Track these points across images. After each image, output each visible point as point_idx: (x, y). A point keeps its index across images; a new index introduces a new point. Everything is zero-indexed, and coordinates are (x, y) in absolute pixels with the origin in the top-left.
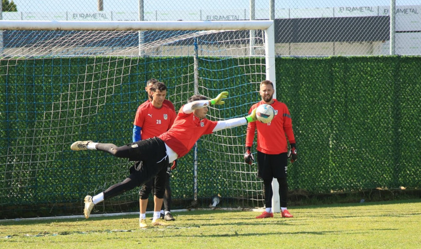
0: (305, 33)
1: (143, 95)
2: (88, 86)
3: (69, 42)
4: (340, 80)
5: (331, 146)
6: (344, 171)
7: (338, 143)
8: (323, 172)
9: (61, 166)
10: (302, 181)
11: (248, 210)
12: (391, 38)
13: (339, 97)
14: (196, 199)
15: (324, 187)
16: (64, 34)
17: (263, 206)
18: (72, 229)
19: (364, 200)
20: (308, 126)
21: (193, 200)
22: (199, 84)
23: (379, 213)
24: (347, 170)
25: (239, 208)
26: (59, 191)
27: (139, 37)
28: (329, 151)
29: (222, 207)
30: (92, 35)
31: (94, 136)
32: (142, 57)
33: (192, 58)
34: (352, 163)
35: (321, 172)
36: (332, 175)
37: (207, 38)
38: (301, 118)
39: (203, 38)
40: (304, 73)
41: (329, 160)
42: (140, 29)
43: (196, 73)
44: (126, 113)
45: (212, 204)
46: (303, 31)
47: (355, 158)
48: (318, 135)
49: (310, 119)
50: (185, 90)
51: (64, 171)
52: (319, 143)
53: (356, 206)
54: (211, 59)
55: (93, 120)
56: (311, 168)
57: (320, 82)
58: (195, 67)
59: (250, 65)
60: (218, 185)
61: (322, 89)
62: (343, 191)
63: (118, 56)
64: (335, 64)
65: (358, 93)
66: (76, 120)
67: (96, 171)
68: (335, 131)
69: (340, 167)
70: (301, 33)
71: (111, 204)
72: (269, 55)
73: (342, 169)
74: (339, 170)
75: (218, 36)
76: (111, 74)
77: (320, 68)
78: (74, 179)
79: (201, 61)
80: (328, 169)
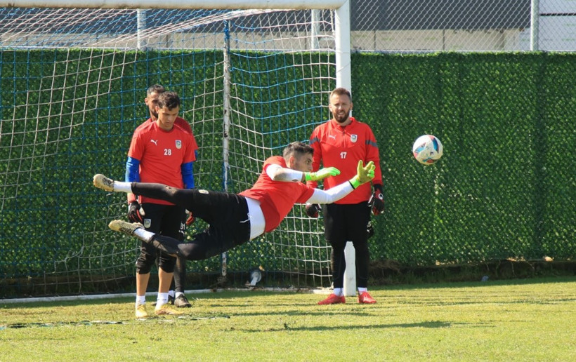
0: (398, 16)
1: (143, 109)
2: (58, 95)
3: (28, 25)
4: (453, 89)
5: (437, 193)
6: (456, 232)
7: (448, 187)
8: (424, 233)
9: (14, 221)
10: (392, 247)
11: (306, 292)
12: (532, 24)
13: (450, 115)
14: (224, 274)
15: (425, 257)
16: (19, 13)
17: (329, 286)
18: (29, 319)
19: (487, 277)
20: (401, 161)
21: (220, 275)
22: (231, 94)
23: (511, 298)
24: (461, 229)
25: (291, 289)
26: (9, 260)
27: (138, 20)
28: (434, 200)
29: (265, 287)
30: (63, 15)
31: (65, 174)
32: (142, 51)
33: (221, 53)
34: (469, 219)
35: (421, 233)
36: (438, 237)
37: (245, 22)
38: (390, 148)
39: (239, 22)
40: (396, 77)
41: (433, 214)
42: (139, 7)
43: (226, 77)
44: (117, 138)
45: (250, 281)
46: (395, 12)
47: (474, 212)
48: (416, 176)
49: (405, 150)
50: (209, 102)
51: (18, 228)
52: (418, 186)
53: (474, 286)
54: (250, 54)
55: (65, 148)
56: (406, 227)
57: (421, 93)
58: (226, 67)
59: (311, 64)
60: (260, 251)
61: (423, 104)
62: (456, 262)
63: (104, 48)
64: (445, 64)
65: (481, 110)
66: (38, 148)
67: (68, 228)
68: (444, 168)
69: (451, 225)
70: (392, 16)
71: (92, 281)
72: (341, 50)
73: (454, 229)
74: (449, 230)
75: (262, 18)
76: (93, 77)
77: (421, 70)
78: (33, 240)
79: (234, 58)
80: (432, 229)
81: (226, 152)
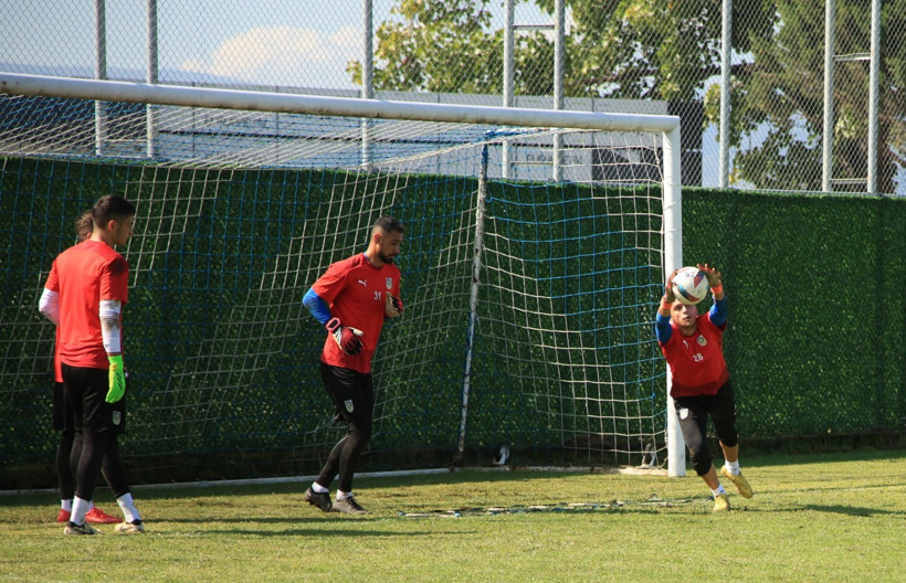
14: (461, 450)
43: (480, 209)
45: (498, 459)
58: (480, 196)
59: (621, 197)
81: (474, 300)
